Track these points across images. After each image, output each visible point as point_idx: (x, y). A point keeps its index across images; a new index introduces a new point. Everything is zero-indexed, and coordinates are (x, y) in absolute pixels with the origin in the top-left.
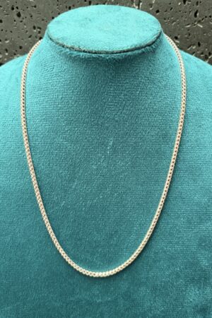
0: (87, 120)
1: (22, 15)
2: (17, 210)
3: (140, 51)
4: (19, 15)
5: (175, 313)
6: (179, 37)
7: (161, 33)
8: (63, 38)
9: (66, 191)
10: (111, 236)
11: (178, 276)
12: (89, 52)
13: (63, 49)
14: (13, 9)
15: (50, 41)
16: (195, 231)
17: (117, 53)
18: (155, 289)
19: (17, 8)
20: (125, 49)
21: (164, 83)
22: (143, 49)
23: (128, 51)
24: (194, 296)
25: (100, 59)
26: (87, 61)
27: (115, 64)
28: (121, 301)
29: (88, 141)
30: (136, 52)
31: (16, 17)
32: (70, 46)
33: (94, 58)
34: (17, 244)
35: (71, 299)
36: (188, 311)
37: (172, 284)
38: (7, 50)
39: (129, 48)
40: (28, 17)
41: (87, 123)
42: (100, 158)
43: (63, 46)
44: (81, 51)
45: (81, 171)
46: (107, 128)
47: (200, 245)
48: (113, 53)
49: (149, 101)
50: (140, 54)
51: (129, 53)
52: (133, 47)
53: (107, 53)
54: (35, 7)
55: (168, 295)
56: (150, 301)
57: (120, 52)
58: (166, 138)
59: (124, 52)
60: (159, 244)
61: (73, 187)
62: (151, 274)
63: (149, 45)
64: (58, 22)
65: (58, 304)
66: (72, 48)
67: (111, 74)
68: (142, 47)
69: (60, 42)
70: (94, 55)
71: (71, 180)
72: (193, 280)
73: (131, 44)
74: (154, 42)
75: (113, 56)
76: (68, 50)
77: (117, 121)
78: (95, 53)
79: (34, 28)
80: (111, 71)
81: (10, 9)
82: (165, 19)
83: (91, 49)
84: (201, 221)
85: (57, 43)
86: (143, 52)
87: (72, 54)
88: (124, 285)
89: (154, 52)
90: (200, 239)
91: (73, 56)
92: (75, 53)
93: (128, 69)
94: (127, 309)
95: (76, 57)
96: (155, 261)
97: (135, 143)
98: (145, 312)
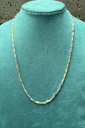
1: (12, 5)
2: (9, 75)
3: (57, 13)
4: (11, 5)
5: (73, 119)
10: (47, 86)
11: (74, 103)
12: (38, 13)
14: (9, 3)
16: (80, 83)
17: (48, 13)
18: (65, 108)
19: (10, 3)
20: (52, 11)
21: (66, 25)
22: (58, 12)
23: (53, 12)
24: (81, 111)
25: (42, 15)
27: (47, 17)
28: (51, 114)
29: (37, 47)
30: (56, 13)
31: (10, 6)
32: (30, 11)
34: (9, 89)
35: (31, 113)
37: (72, 106)
38: (6, 19)
39: (53, 11)
40: (14, 6)
41: (37, 40)
42: (42, 54)
43: (28, 11)
46: (45, 42)
47: (82, 89)
48: (47, 13)
49: (61, 32)
50: (57, 14)
52: (54, 11)
53: (45, 13)
54: (17, 2)
55: (70, 111)
57: (50, 12)
58: (68, 46)
59: (51, 12)
60: (66, 89)
61: (32, 66)
62: (63, 102)
63: (61, 11)
64: (26, 4)
65: (25, 115)
66: (31, 11)
67: (46, 21)
70: (40, 14)
71: (31, 63)
74: (62, 10)
75: (47, 14)
76: (30, 12)
77: (48, 39)
78: (40, 13)
79: (17, 10)
81: (8, 3)
83: (39, 11)
84: (83, 80)
85: (26, 10)
86: (58, 13)
88: (52, 106)
89: (62, 13)
91: (32, 14)
92: (33, 13)
93: (53, 19)
94: (53, 117)
95: (33, 14)
96: (64, 96)
97: (56, 48)
98: (61, 118)
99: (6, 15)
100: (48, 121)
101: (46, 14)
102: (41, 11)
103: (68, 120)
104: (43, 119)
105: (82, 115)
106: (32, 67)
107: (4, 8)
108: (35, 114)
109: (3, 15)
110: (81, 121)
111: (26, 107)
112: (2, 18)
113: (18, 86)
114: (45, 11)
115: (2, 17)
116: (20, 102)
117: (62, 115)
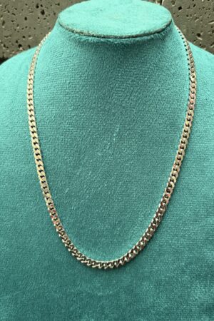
0: (94, 105)
1: (46, 13)
2: (21, 195)
3: (149, 38)
4: (43, 13)
5: (179, 311)
6: (201, 34)
9: (70, 178)
10: (114, 226)
11: (184, 272)
12: (98, 37)
13: (72, 34)
14: (37, 7)
16: (202, 224)
17: (125, 38)
18: (158, 284)
19: (42, 6)
20: (134, 34)
21: (173, 71)
22: (152, 36)
23: (136, 36)
24: (200, 294)
25: (109, 43)
27: (123, 49)
28: (123, 296)
29: (94, 127)
30: (146, 38)
31: (40, 15)
32: (79, 31)
34: (19, 231)
36: (193, 309)
37: (177, 280)
39: (138, 33)
40: (52, 14)
41: (94, 108)
42: (106, 145)
43: (73, 32)
44: (89, 36)
46: (114, 114)
47: (207, 239)
48: (121, 38)
49: (158, 88)
50: (149, 40)
51: (138, 39)
52: (142, 33)
53: (116, 37)
54: (59, 4)
56: (153, 296)
57: (129, 37)
58: (174, 126)
59: (133, 37)
60: (164, 237)
61: (78, 174)
62: (155, 268)
63: (158, 32)
65: (57, 296)
66: (81, 33)
67: (119, 59)
68: (151, 34)
70: (102, 40)
71: (76, 167)
72: (198, 277)
73: (140, 30)
74: (163, 30)
75: (121, 41)
76: (77, 35)
77: (124, 108)
78: (104, 37)
80: (120, 56)
81: (35, 7)
82: (187, 16)
83: (100, 33)
85: (67, 29)
87: (81, 39)
88: (126, 278)
89: (163, 39)
90: (208, 233)
91: (82, 40)
92: (84, 38)
93: (136, 55)
94: (129, 304)
95: (85, 41)
96: (160, 255)
97: (142, 130)
98: (148, 308)
99: (30, 36)
100: (115, 315)
101: (118, 41)
102: (105, 34)
103: (167, 314)
104: (103, 308)
105: (202, 305)
106: (80, 176)
107: (26, 19)
108: (84, 294)
109: (24, 37)
110: (199, 317)
111: (61, 277)
112: (20, 46)
113: (42, 223)
114: (116, 35)
115: (20, 42)
116: (46, 263)
117: (152, 300)
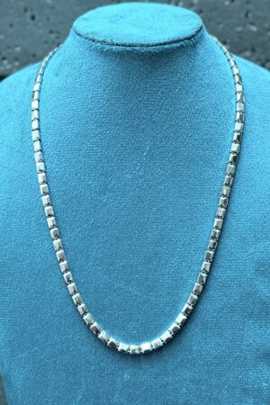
7: (201, 28)
8: (93, 33)
15: (78, 37)
26: (120, 55)
33: (127, 51)
45: (113, 182)
69: (90, 36)
